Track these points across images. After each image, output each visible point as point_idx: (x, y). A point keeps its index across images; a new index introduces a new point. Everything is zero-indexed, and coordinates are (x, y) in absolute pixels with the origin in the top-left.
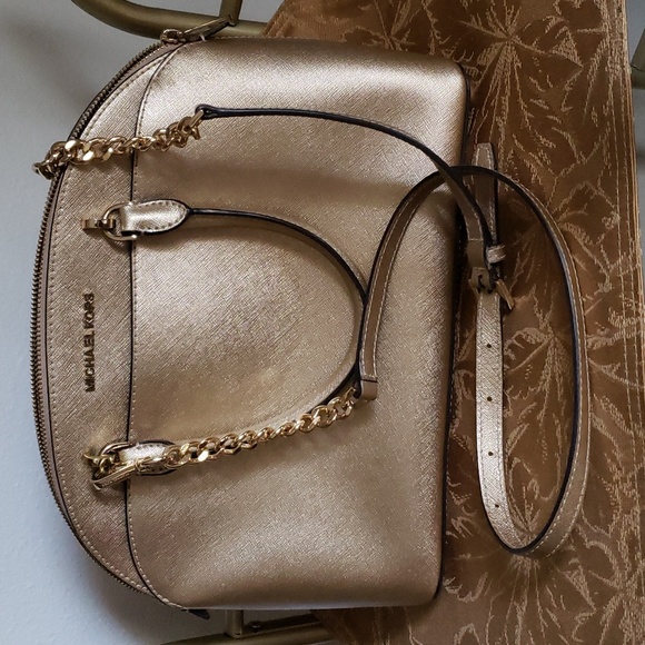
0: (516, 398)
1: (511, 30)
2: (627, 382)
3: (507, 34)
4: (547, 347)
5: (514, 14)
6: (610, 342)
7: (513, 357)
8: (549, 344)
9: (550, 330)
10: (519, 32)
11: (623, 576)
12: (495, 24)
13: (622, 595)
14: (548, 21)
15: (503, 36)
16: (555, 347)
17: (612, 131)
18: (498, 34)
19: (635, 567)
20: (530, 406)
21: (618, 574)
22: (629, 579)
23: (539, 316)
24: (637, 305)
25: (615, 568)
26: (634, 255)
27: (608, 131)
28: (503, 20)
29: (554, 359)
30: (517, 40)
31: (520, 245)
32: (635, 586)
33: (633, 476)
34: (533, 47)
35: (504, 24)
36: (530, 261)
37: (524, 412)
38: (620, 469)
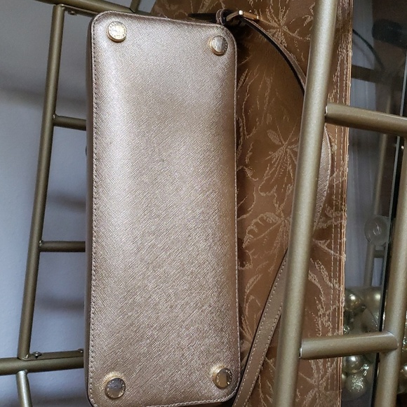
0: (255, 257)
1: (282, 22)
2: (332, 252)
3: (279, 25)
4: (279, 226)
5: (285, 12)
6: (325, 226)
7: (256, 230)
8: (281, 224)
9: (282, 214)
10: (287, 24)
11: (319, 377)
12: (272, 17)
13: (316, 389)
14: (306, 18)
15: (276, 25)
16: (285, 226)
17: (337, 91)
18: (273, 24)
19: (326, 372)
20: (264, 263)
21: (316, 376)
22: (322, 379)
23: (277, 206)
24: (342, 204)
25: (315, 371)
26: (343, 172)
27: (334, 91)
28: (277, 15)
29: (283, 234)
30: (285, 28)
31: (271, 159)
32: (325, 384)
33: (329, 313)
34: (295, 35)
35: (277, 18)
36: (276, 170)
37: (260, 266)
38: (322, 308)
